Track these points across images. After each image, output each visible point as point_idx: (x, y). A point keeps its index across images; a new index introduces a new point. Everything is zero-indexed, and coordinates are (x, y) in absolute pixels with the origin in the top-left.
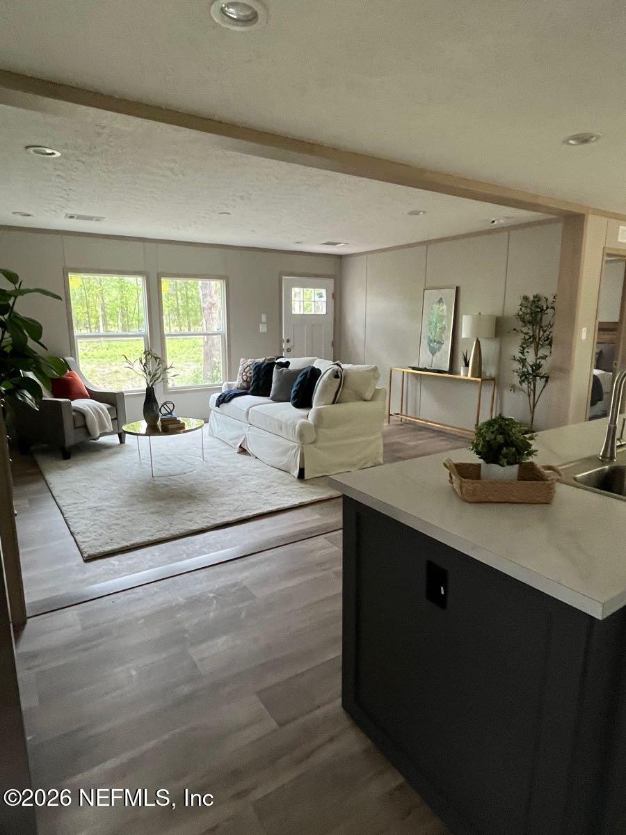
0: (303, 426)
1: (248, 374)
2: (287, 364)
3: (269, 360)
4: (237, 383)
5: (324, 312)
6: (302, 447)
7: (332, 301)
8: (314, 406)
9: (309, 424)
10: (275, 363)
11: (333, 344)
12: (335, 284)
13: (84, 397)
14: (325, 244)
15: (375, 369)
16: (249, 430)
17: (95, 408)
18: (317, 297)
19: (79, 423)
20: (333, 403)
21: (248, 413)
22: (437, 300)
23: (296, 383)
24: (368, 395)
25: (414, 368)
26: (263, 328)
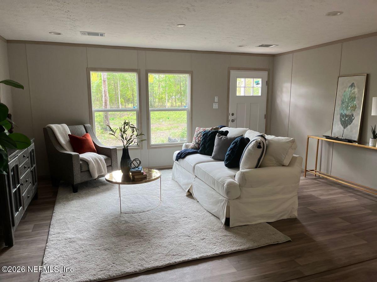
0: (230, 185)
1: (199, 139)
2: (227, 132)
3: (215, 129)
4: (192, 145)
5: (260, 94)
6: (229, 202)
7: (266, 87)
8: (240, 169)
9: (235, 183)
10: (217, 132)
11: (266, 117)
12: (269, 74)
13: (92, 150)
14: (260, 46)
15: (293, 142)
16: (194, 181)
17: (96, 159)
18: (255, 84)
19: (84, 169)
20: (256, 167)
21: (194, 167)
22: (350, 84)
23: (229, 149)
24: (286, 162)
25: (328, 137)
26: (215, 106)
